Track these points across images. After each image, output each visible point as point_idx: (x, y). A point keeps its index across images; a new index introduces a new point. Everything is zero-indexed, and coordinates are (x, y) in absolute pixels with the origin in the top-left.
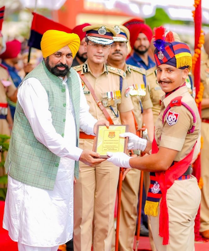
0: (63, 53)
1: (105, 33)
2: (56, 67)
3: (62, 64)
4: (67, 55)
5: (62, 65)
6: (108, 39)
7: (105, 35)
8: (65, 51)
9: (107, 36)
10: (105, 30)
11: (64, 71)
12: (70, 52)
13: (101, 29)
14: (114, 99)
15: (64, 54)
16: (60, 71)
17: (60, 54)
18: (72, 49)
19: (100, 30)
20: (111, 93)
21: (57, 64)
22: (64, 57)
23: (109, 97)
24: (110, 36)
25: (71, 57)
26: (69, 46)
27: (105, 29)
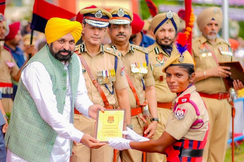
0: (66, 39)
1: (101, 17)
2: (60, 52)
3: (65, 49)
4: (69, 42)
5: (65, 51)
6: (104, 22)
7: (101, 18)
8: (68, 38)
9: (103, 20)
10: (101, 14)
11: (66, 56)
12: (73, 39)
13: (98, 13)
14: (109, 78)
15: (67, 41)
16: (63, 56)
17: (63, 41)
18: (74, 36)
19: (96, 13)
20: (106, 72)
21: (60, 50)
22: (67, 43)
23: (104, 75)
24: (106, 19)
25: (74, 43)
26: (72, 33)
27: (101, 12)
